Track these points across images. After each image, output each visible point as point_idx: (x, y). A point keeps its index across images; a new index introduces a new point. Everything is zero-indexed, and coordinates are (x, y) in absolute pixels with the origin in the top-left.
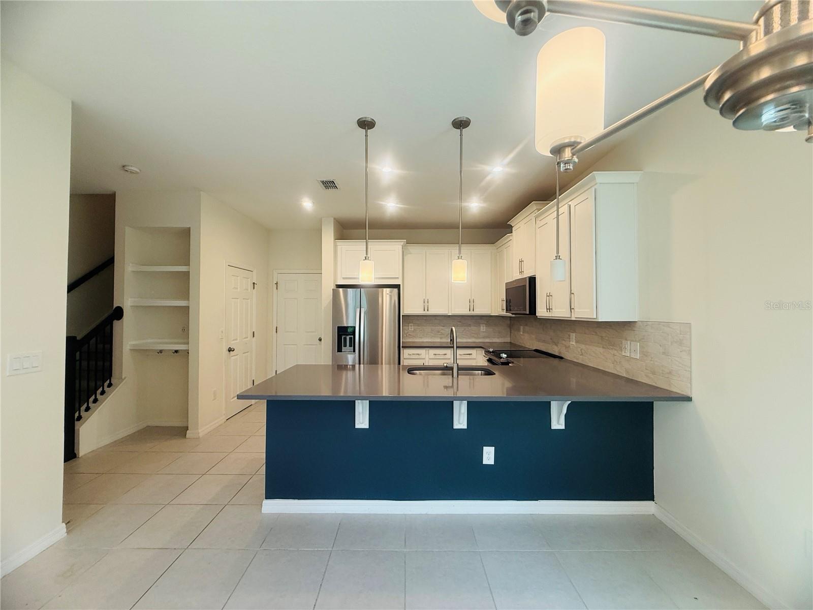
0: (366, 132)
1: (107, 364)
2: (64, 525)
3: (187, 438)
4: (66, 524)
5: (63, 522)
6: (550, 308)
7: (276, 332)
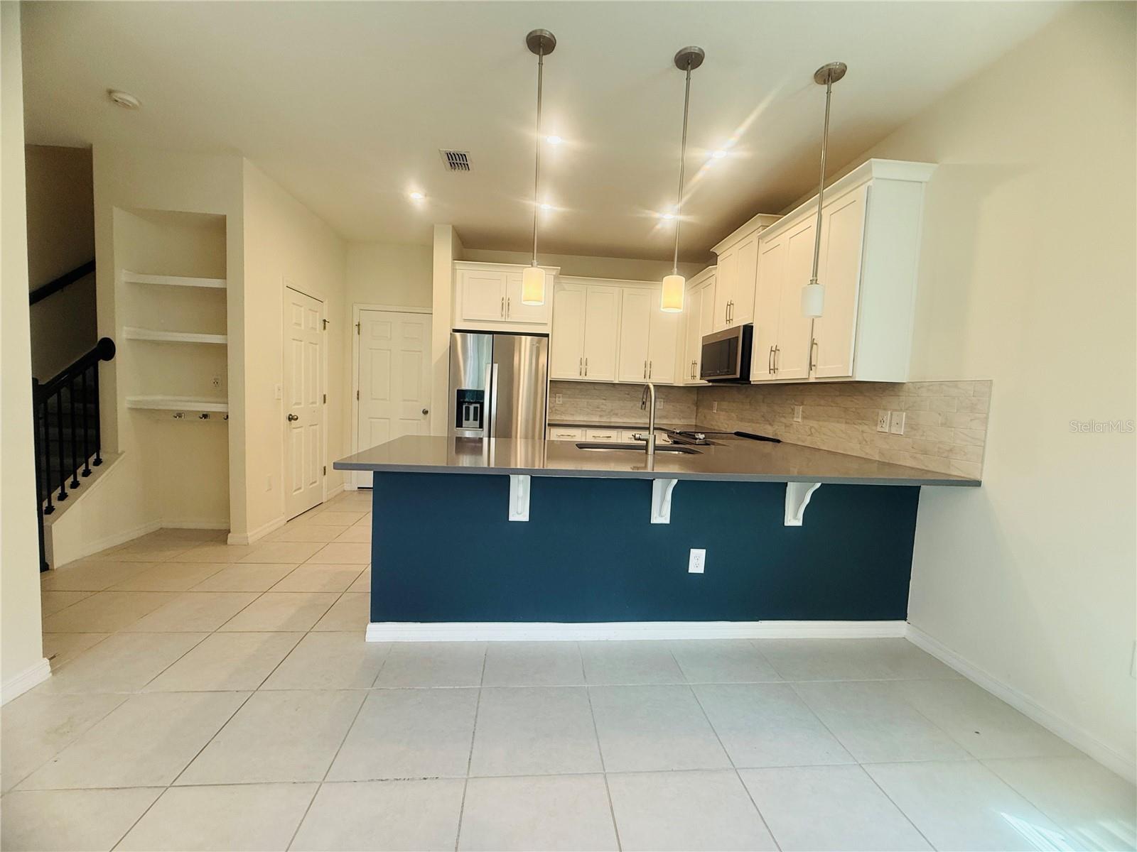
0: (541, 60)
1: (91, 432)
2: (46, 661)
3: (229, 545)
4: (50, 659)
5: (44, 657)
6: (776, 367)
7: (358, 398)
